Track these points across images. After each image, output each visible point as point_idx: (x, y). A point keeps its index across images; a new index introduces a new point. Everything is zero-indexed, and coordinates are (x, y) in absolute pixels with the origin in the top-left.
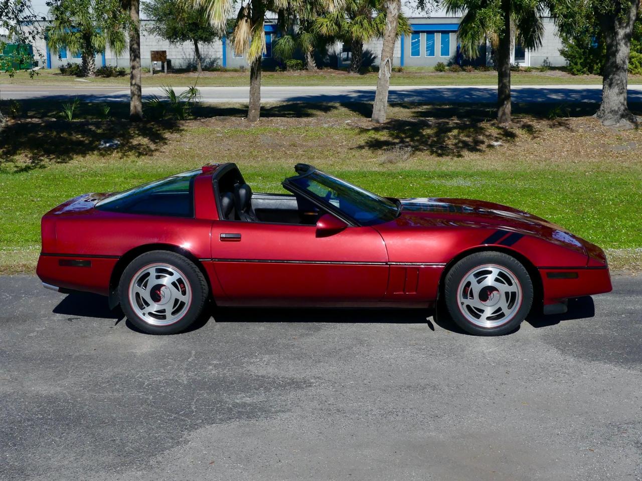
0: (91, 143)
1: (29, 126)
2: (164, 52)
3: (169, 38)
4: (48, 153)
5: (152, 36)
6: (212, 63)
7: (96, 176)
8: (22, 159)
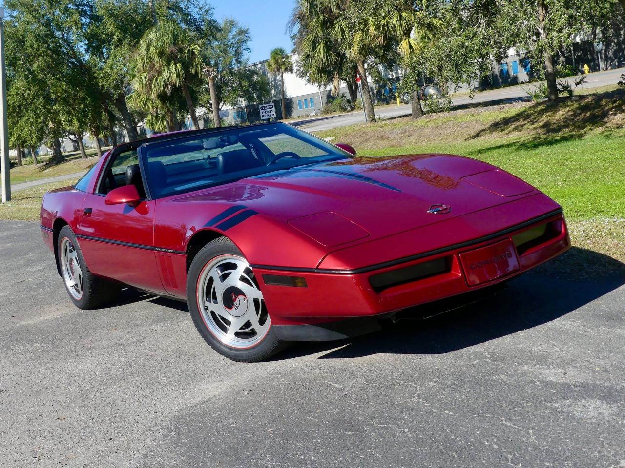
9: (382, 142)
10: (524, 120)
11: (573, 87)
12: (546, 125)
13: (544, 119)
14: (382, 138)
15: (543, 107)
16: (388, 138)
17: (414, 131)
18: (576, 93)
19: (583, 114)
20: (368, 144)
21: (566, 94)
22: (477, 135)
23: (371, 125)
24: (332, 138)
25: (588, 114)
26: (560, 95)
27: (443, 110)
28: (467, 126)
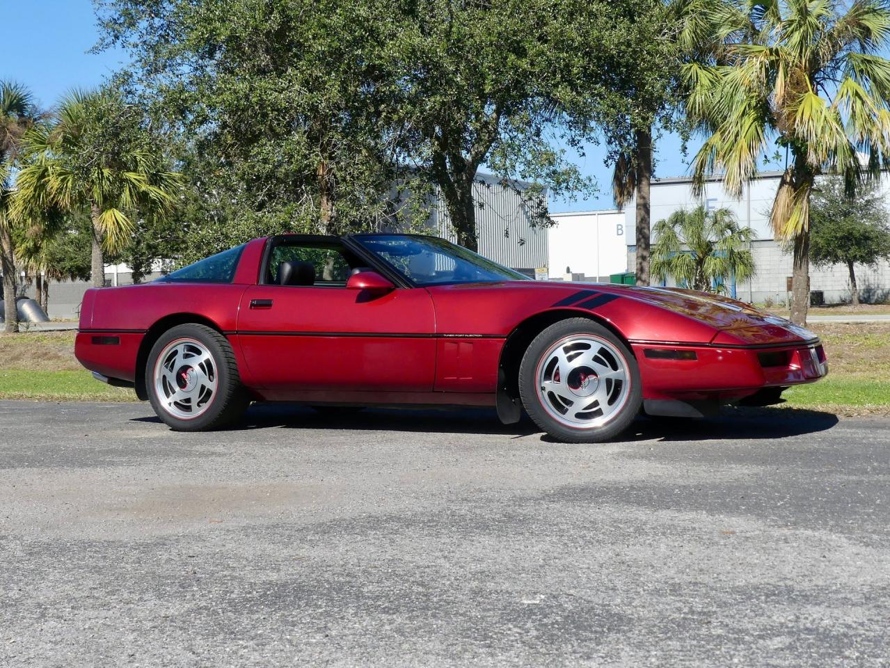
23: (13, 335)
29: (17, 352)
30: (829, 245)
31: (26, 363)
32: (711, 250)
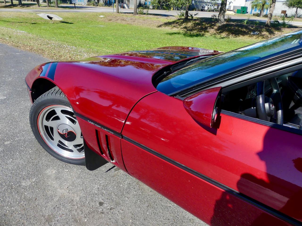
0: (248, 32)
1: (230, 25)
2: (286, 11)
3: (289, 6)
4: (232, 34)
5: (283, 5)
6: (300, 16)
7: (245, 43)
8: (224, 34)
9: (124, 22)
10: (176, 24)
11: (193, 16)
12: (185, 28)
13: (184, 25)
14: (123, 20)
15: (182, 20)
16: (126, 20)
17: (135, 20)
18: (194, 18)
19: (198, 26)
20: (118, 21)
21: (191, 18)
22: (160, 26)
23: (117, 14)
24: (104, 16)
25: (200, 27)
26: (189, 18)
27: (145, 14)
28: (156, 22)
29: (118, 18)
30: (294, 4)
31: (119, 21)
32: (266, 3)
